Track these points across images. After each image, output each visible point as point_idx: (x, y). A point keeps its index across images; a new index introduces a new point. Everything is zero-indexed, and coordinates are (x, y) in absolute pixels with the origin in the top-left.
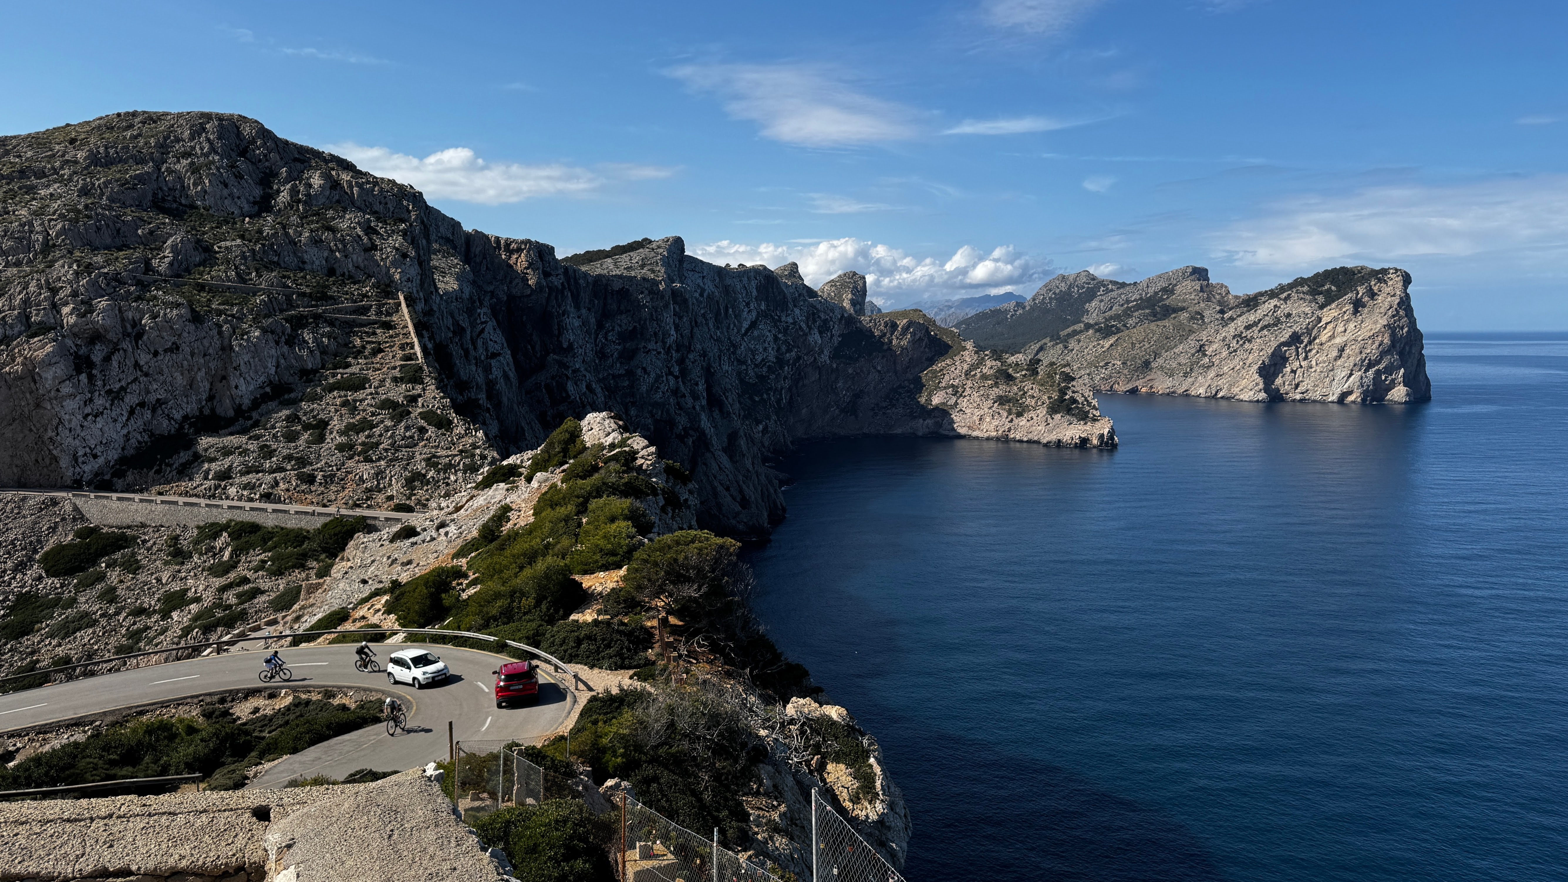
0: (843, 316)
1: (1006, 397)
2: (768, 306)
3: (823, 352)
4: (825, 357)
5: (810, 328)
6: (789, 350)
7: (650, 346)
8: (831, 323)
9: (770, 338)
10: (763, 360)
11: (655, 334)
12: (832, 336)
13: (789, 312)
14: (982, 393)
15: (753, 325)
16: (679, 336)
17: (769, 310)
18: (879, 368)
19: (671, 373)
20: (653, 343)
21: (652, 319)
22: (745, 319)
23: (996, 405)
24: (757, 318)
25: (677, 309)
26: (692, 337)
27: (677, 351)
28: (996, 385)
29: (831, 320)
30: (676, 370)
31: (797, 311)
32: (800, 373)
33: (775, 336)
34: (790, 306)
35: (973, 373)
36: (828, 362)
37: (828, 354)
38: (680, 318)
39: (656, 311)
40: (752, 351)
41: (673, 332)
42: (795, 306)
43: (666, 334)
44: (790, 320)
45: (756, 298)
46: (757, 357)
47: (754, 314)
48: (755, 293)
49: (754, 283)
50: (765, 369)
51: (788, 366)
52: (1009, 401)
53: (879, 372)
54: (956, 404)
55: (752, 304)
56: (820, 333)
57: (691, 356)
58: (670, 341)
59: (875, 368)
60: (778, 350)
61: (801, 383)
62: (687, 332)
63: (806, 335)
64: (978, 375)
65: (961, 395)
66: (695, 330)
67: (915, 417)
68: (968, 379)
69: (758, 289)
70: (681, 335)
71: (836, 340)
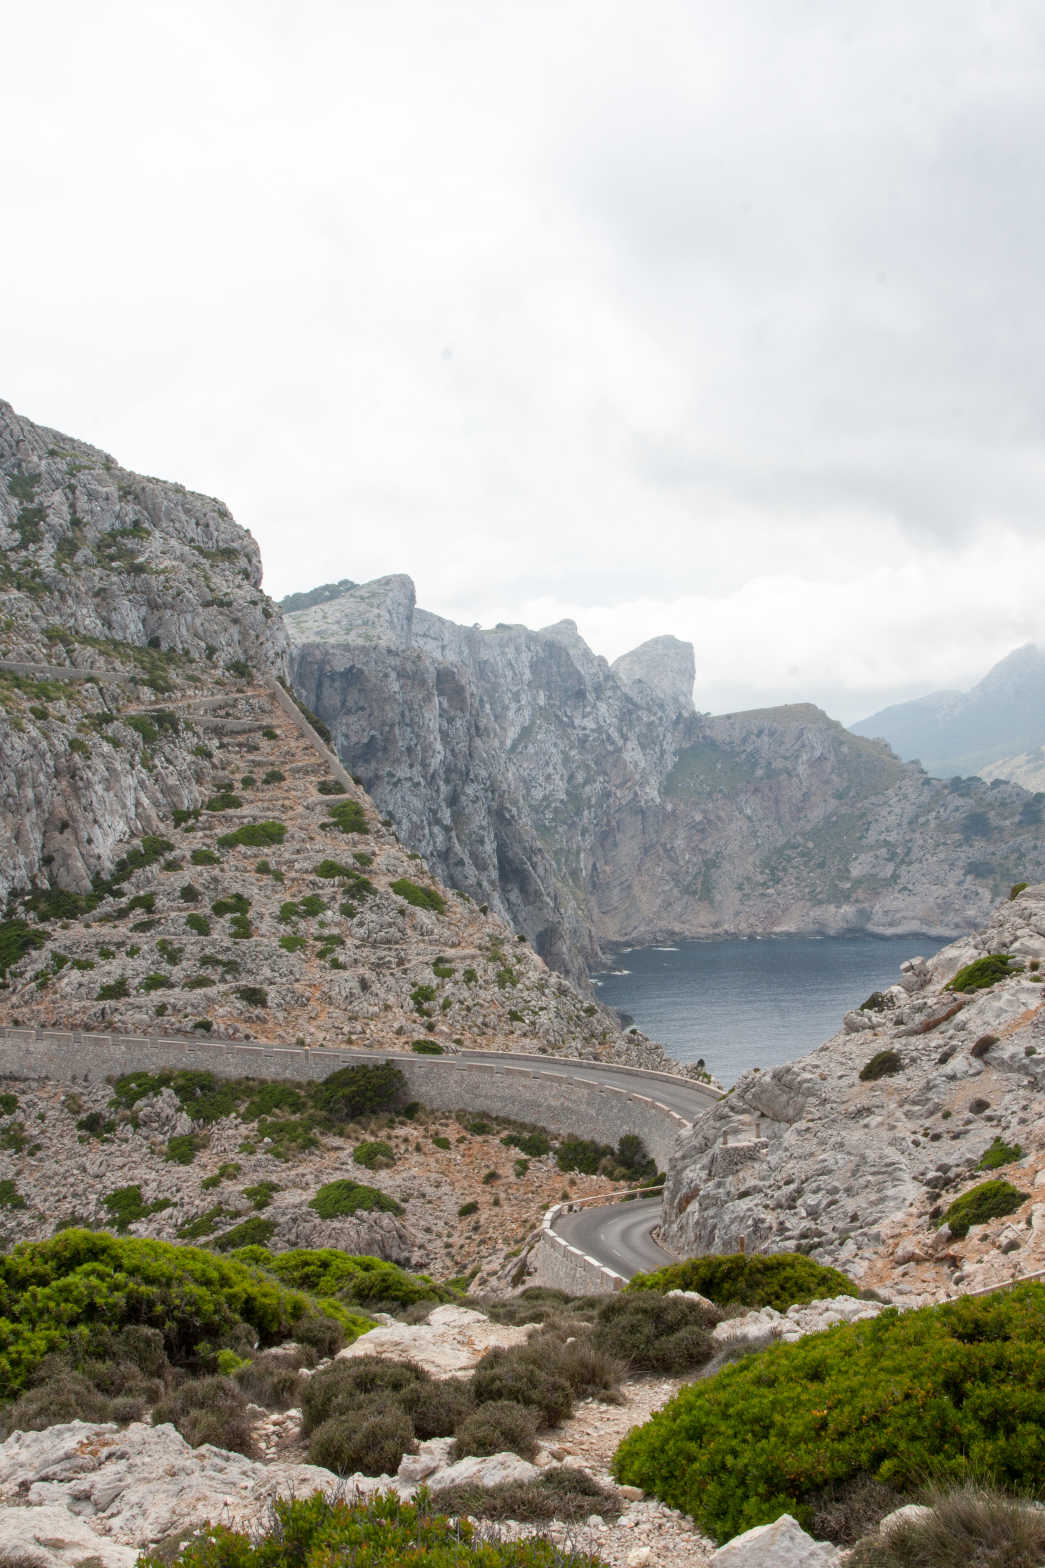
0: (680, 716)
1: (987, 863)
2: (550, 698)
3: (648, 782)
4: (652, 793)
5: (626, 739)
6: (588, 781)
7: (403, 771)
8: (661, 729)
9: (557, 758)
10: (545, 798)
11: (409, 750)
12: (663, 752)
13: (588, 709)
14: (942, 856)
15: (526, 733)
16: (449, 753)
17: (552, 706)
18: (749, 812)
19: (438, 822)
20: (405, 767)
21: (402, 723)
22: (512, 724)
23: (969, 878)
24: (533, 723)
25: (445, 704)
26: (471, 755)
27: (447, 781)
28: (968, 841)
29: (661, 724)
30: (446, 815)
31: (603, 707)
32: (609, 821)
33: (563, 752)
34: (591, 697)
35: (922, 820)
36: (658, 800)
37: (657, 786)
38: (451, 720)
39: (411, 709)
40: (524, 781)
41: (439, 746)
42: (598, 698)
43: (427, 748)
44: (590, 724)
45: (529, 684)
46: (534, 792)
47: (527, 713)
48: (527, 675)
49: (526, 657)
50: (549, 815)
51: (589, 808)
52: (992, 871)
53: (750, 819)
54: (895, 877)
55: (523, 696)
56: (643, 747)
57: (470, 790)
58: (435, 762)
59: (741, 812)
60: (571, 778)
61: (611, 840)
62: (462, 747)
63: (619, 750)
64: (933, 824)
65: (902, 861)
66: (478, 742)
67: (820, 902)
68: (914, 831)
69: (533, 667)
70: (453, 751)
71: (670, 761)
